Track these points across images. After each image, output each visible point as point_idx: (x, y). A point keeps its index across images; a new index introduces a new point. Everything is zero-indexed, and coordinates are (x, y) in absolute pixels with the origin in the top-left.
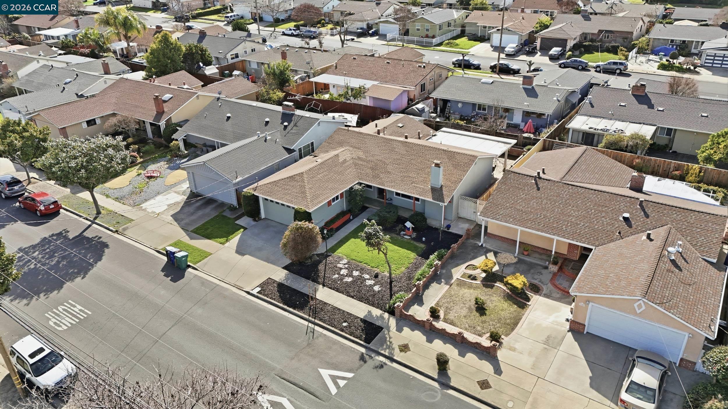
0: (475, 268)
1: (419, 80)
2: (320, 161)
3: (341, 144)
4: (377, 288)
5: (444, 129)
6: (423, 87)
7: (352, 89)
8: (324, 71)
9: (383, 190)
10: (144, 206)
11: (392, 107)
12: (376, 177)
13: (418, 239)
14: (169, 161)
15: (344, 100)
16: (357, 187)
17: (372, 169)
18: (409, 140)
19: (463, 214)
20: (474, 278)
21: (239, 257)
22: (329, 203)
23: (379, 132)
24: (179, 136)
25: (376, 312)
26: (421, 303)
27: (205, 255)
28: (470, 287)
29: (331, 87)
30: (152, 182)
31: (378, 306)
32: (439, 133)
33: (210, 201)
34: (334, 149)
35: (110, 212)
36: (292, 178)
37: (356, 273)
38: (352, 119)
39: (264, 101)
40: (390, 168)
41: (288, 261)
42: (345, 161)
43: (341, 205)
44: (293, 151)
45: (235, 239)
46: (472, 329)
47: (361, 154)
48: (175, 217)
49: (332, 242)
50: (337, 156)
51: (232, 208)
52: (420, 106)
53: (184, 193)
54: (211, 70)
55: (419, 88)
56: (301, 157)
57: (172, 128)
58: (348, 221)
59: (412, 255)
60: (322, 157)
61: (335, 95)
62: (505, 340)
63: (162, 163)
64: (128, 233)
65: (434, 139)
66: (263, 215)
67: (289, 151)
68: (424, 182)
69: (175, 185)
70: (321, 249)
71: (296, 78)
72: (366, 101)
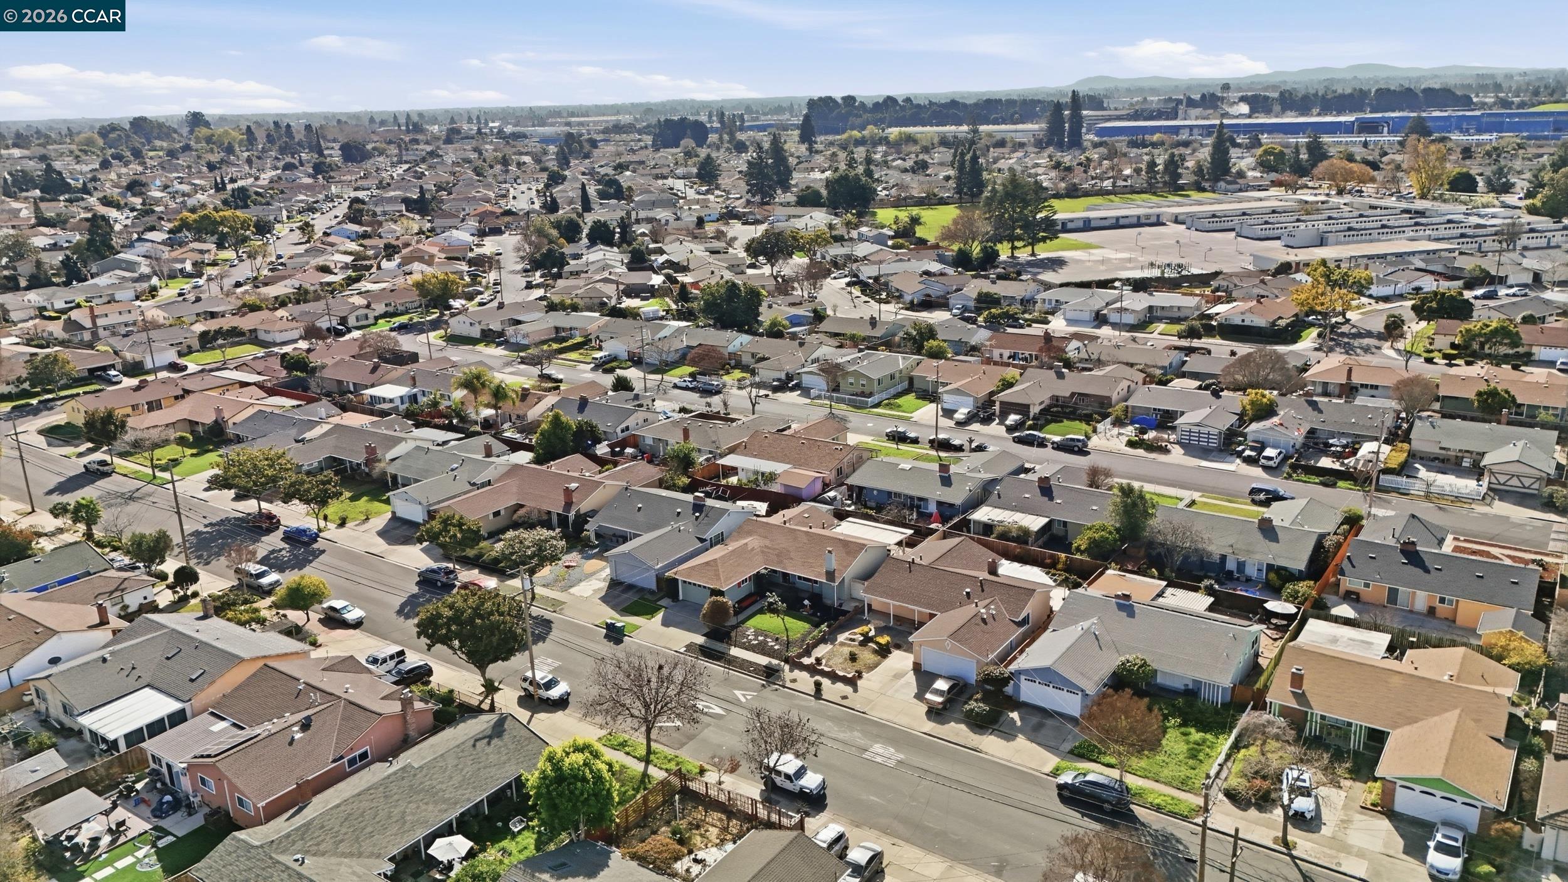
0: (855, 634)
1: (835, 464)
2: (730, 548)
3: (749, 533)
4: (776, 647)
5: (850, 519)
6: (839, 471)
7: (763, 474)
8: (732, 450)
9: (788, 574)
10: (572, 590)
11: (804, 494)
12: (780, 562)
13: (814, 614)
14: (581, 552)
15: (754, 486)
16: (764, 571)
17: (778, 555)
18: (813, 530)
19: (855, 595)
20: (853, 640)
21: (665, 629)
22: (739, 584)
23: (785, 522)
24: (591, 527)
25: (775, 662)
26: (809, 656)
27: (638, 627)
28: (849, 645)
29: (740, 471)
30: (570, 571)
31: (776, 658)
32: (844, 524)
33: (631, 587)
34: (744, 538)
35: (543, 597)
36: (707, 563)
37: (761, 638)
38: (762, 507)
39: (667, 488)
40: (792, 555)
41: (706, 630)
42: (753, 549)
43: (748, 588)
44: (705, 540)
45: (660, 616)
46: (844, 670)
47: (767, 543)
48: (604, 599)
49: (741, 617)
50: (746, 544)
51: (651, 592)
52: (832, 494)
53: (604, 580)
54: (602, 449)
55: (834, 472)
56: (712, 546)
57: (582, 519)
58: (756, 601)
59: (807, 626)
60: (732, 546)
61: (745, 481)
62: (865, 675)
63: (575, 554)
64: (565, 612)
65: (838, 530)
66: (681, 598)
67: (702, 540)
68: (821, 566)
69: (594, 573)
70: (733, 621)
71: (701, 459)
72: (776, 488)
